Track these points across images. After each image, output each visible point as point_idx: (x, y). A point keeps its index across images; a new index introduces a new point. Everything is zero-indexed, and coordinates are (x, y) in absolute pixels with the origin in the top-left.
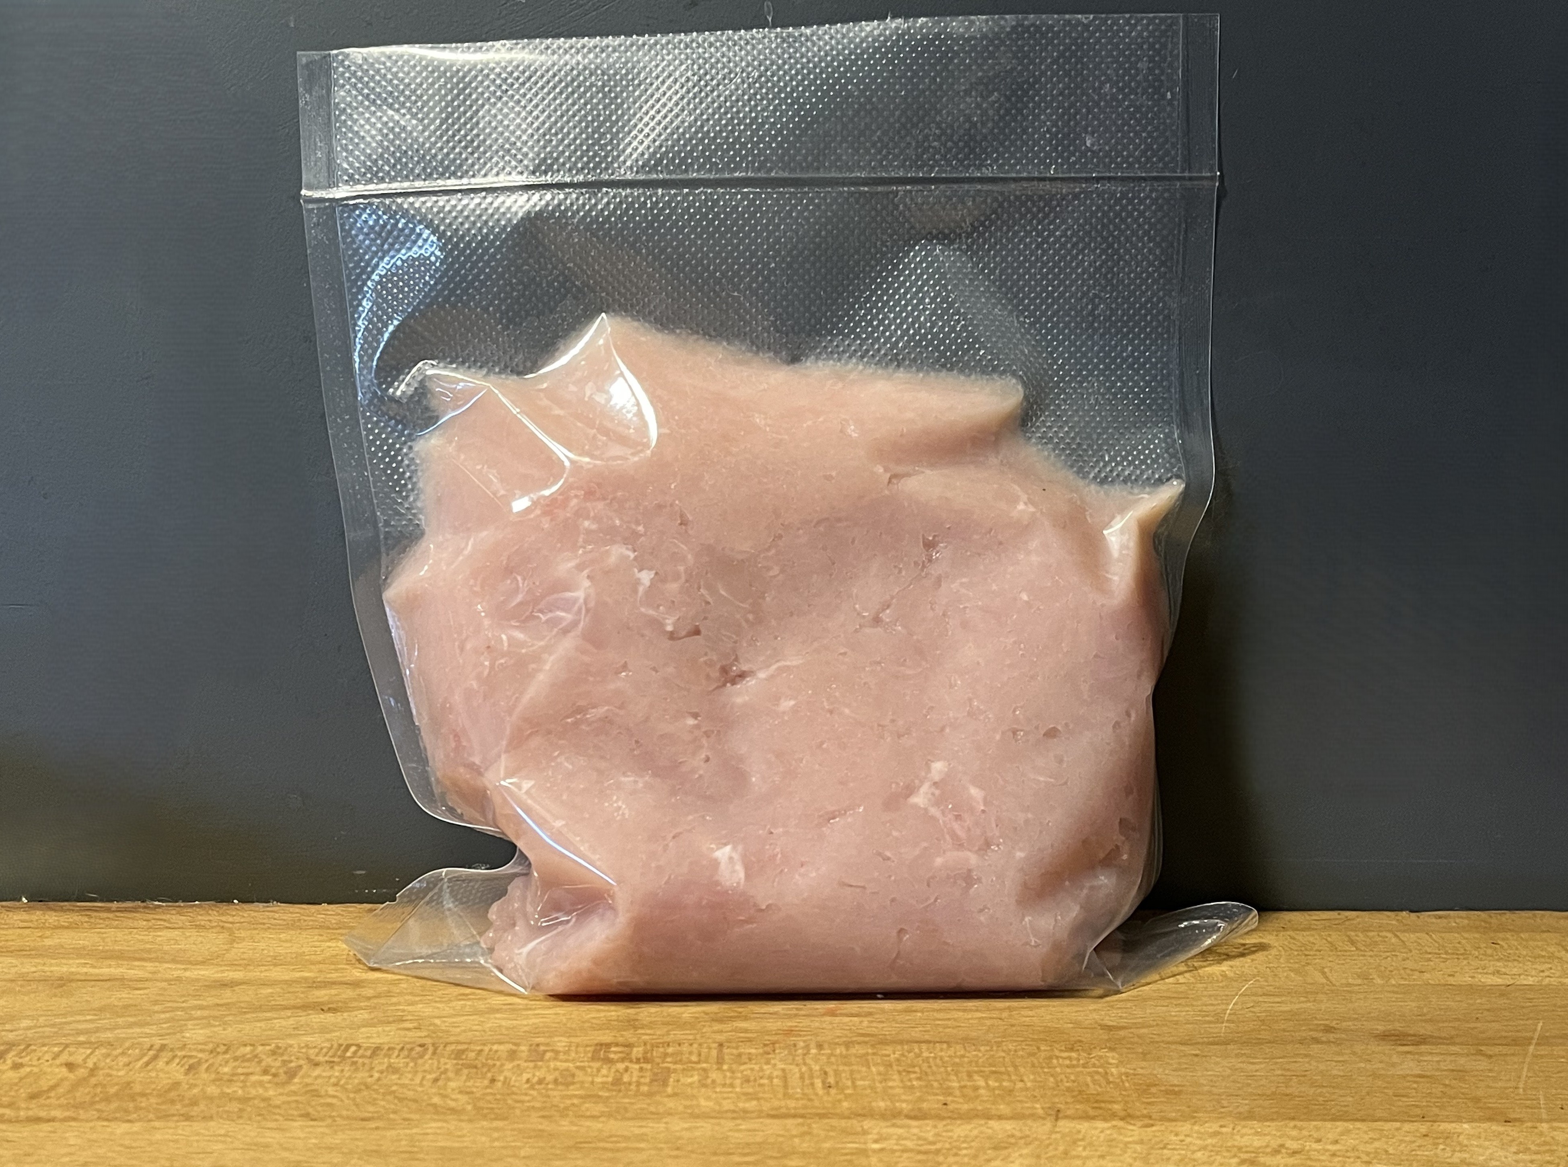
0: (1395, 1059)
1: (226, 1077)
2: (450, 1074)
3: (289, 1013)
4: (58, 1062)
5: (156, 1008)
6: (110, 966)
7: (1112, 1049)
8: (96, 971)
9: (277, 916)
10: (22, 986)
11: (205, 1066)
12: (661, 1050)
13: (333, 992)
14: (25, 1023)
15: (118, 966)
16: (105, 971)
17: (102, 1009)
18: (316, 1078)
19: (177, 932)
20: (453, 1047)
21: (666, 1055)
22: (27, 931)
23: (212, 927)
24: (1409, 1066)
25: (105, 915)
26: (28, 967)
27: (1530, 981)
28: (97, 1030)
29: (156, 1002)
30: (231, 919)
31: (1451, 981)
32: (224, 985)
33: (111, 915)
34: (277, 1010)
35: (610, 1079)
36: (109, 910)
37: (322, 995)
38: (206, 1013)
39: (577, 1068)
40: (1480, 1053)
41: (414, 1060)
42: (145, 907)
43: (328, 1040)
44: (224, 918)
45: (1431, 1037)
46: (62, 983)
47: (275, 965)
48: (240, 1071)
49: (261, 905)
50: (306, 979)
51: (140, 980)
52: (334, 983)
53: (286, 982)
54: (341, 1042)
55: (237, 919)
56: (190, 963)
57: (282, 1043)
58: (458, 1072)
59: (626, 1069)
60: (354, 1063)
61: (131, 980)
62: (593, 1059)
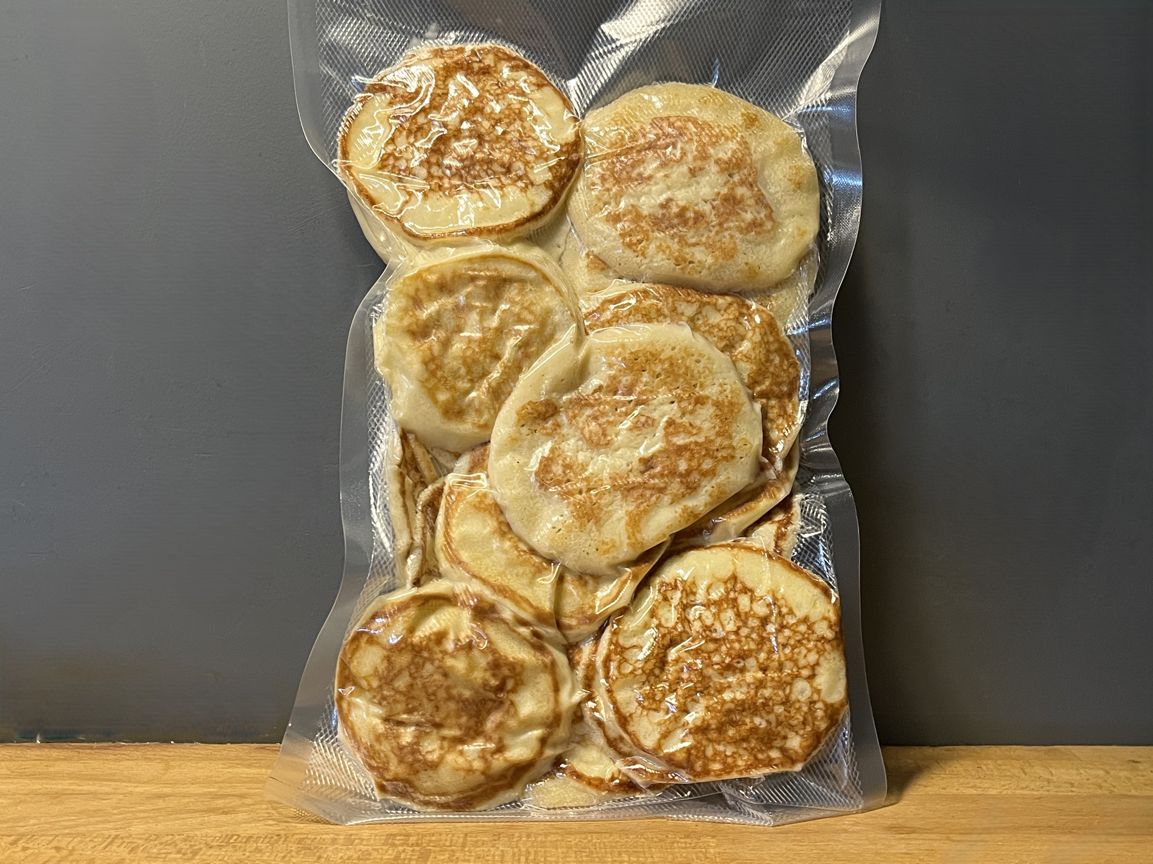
0: (893, 843)
1: (154, 855)
2: (293, 854)
3: (197, 814)
4: (50, 846)
5: (115, 811)
6: (89, 784)
7: (714, 837)
8: (80, 788)
9: (198, 752)
10: (32, 798)
11: (142, 848)
12: (428, 838)
13: (227, 801)
14: (32, 822)
15: (95, 784)
16: (85, 788)
17: (80, 813)
18: (210, 856)
19: (133, 763)
20: (298, 836)
21: (430, 841)
22: (39, 762)
23: (155, 759)
24: (901, 847)
25: (89, 751)
26: (37, 786)
27: (994, 792)
28: (77, 826)
29: (115, 808)
30: (168, 754)
31: (944, 792)
32: (159, 796)
33: (93, 752)
34: (191, 813)
35: (392, 857)
36: (91, 748)
37: (220, 803)
38: (146, 815)
39: (373, 849)
40: (948, 839)
41: (272, 845)
42: (116, 746)
43: (220, 832)
44: (164, 753)
45: (920, 828)
46: (57, 796)
47: (192, 784)
48: (162, 851)
49: (188, 745)
50: (210, 793)
51: (107, 794)
52: (228, 795)
53: (198, 795)
54: (229, 833)
55: (172, 754)
56: (139, 783)
57: (191, 834)
58: (298, 853)
59: (404, 851)
60: (234, 847)
61: (101, 794)
62: (384, 844)
